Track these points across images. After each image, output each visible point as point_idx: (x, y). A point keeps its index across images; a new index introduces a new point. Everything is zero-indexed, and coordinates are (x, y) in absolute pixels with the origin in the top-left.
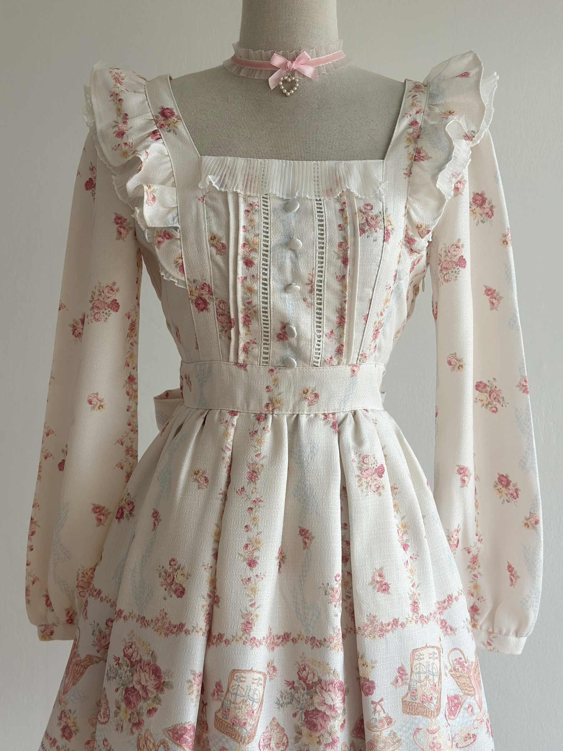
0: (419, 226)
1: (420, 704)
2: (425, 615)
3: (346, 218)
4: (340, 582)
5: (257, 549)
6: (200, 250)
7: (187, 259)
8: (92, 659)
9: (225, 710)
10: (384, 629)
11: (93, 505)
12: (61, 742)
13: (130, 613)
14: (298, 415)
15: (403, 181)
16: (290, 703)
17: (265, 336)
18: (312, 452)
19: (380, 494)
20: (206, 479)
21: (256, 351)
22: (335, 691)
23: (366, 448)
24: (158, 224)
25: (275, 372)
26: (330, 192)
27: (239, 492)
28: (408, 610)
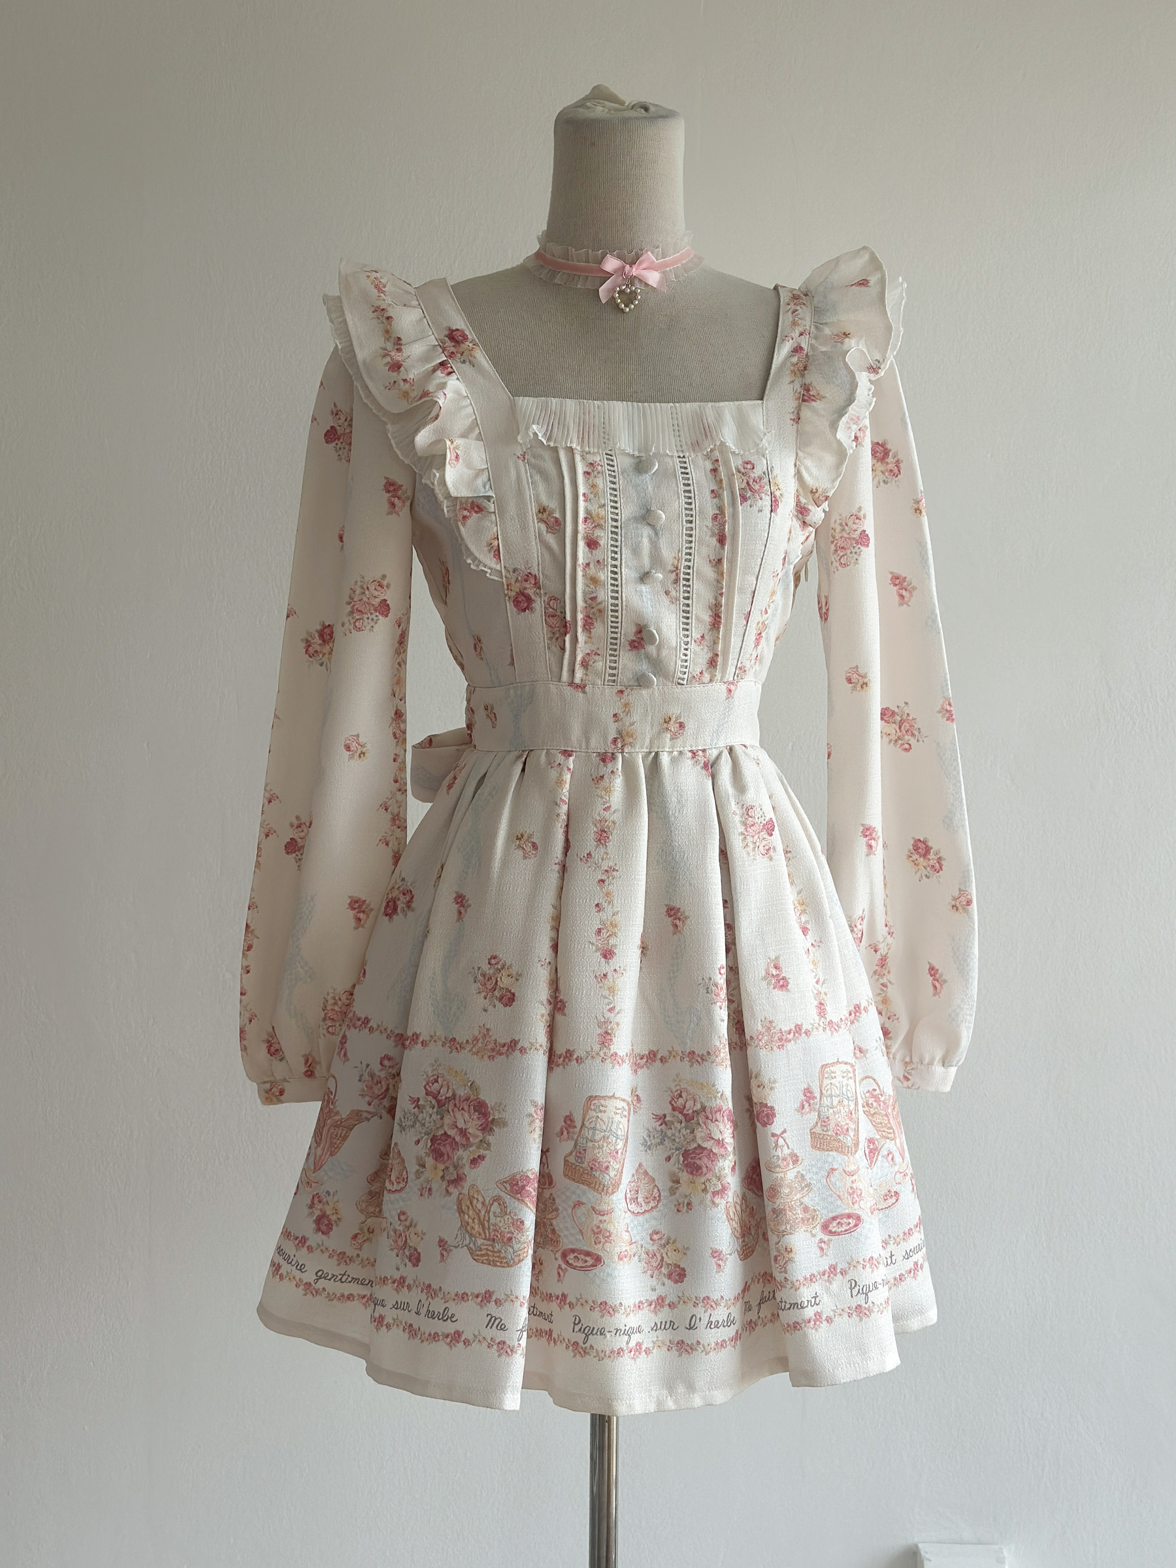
0: (814, 491)
1: (832, 1136)
2: (834, 1020)
3: (721, 481)
4: (725, 976)
5: (615, 934)
6: (524, 527)
7: (505, 540)
8: (361, 1115)
9: (580, 1152)
10: (784, 1038)
11: (350, 897)
12: (315, 1239)
13: (431, 1036)
14: (657, 754)
15: (790, 429)
16: (661, 1143)
17: (611, 644)
18: (679, 802)
19: (771, 859)
20: (534, 845)
21: (599, 665)
22: (723, 1121)
23: (750, 796)
24: (464, 493)
25: (626, 693)
26: (696, 445)
27: (584, 859)
28: (813, 1012)
